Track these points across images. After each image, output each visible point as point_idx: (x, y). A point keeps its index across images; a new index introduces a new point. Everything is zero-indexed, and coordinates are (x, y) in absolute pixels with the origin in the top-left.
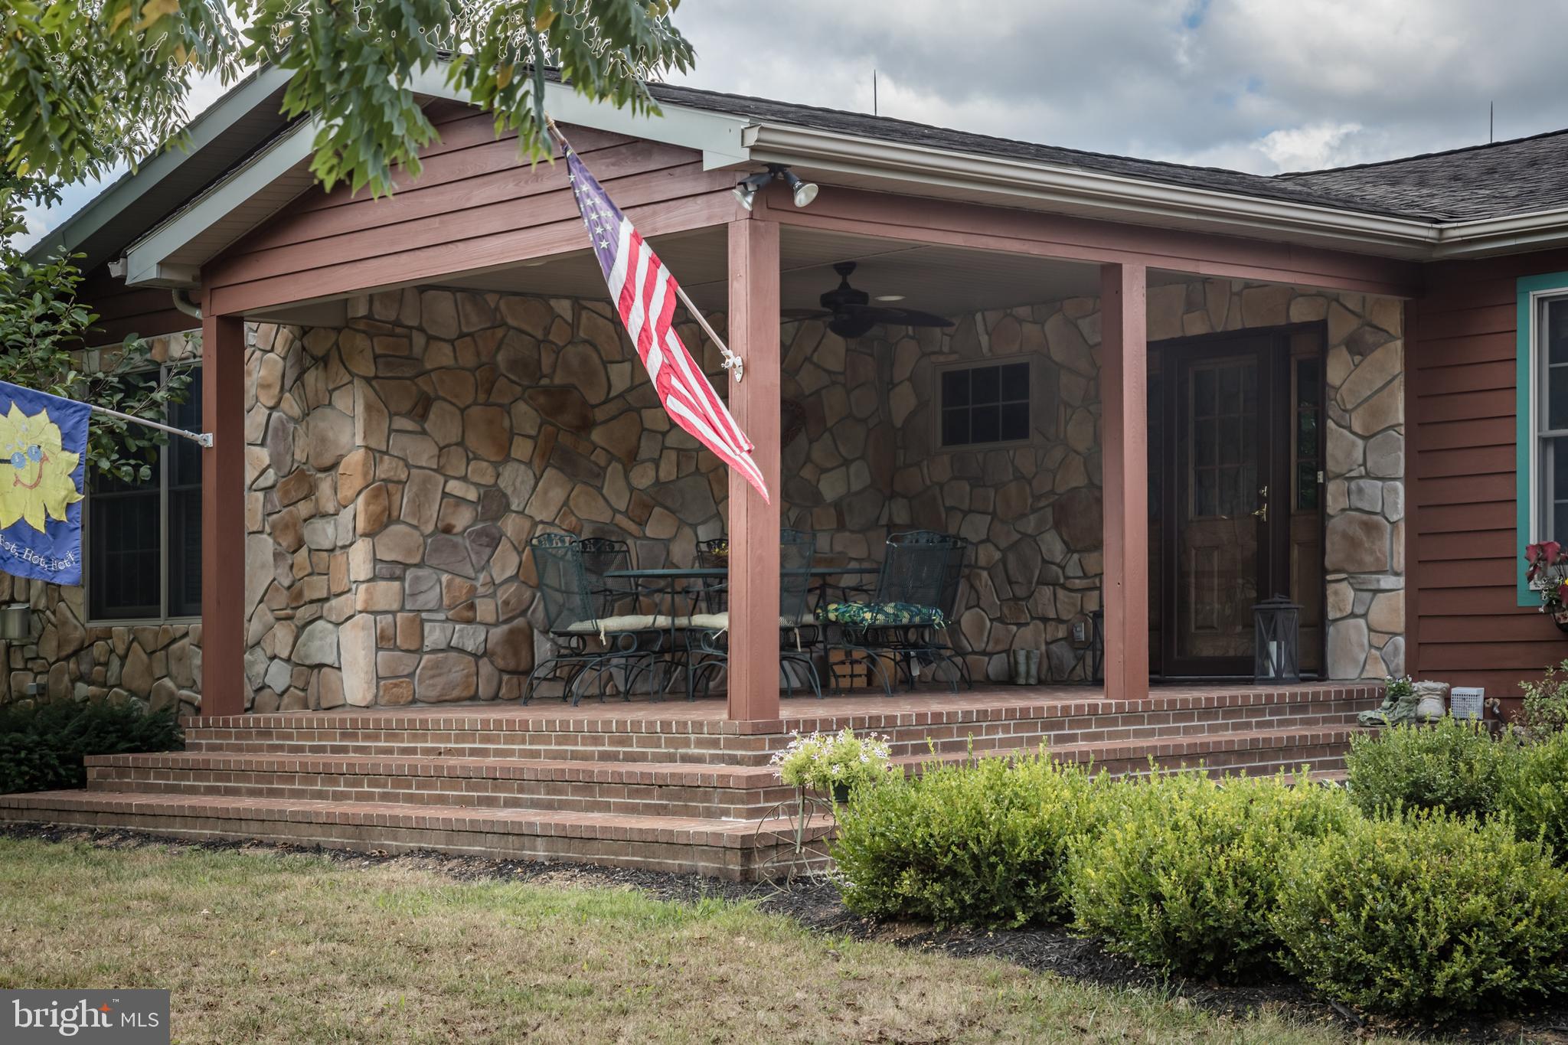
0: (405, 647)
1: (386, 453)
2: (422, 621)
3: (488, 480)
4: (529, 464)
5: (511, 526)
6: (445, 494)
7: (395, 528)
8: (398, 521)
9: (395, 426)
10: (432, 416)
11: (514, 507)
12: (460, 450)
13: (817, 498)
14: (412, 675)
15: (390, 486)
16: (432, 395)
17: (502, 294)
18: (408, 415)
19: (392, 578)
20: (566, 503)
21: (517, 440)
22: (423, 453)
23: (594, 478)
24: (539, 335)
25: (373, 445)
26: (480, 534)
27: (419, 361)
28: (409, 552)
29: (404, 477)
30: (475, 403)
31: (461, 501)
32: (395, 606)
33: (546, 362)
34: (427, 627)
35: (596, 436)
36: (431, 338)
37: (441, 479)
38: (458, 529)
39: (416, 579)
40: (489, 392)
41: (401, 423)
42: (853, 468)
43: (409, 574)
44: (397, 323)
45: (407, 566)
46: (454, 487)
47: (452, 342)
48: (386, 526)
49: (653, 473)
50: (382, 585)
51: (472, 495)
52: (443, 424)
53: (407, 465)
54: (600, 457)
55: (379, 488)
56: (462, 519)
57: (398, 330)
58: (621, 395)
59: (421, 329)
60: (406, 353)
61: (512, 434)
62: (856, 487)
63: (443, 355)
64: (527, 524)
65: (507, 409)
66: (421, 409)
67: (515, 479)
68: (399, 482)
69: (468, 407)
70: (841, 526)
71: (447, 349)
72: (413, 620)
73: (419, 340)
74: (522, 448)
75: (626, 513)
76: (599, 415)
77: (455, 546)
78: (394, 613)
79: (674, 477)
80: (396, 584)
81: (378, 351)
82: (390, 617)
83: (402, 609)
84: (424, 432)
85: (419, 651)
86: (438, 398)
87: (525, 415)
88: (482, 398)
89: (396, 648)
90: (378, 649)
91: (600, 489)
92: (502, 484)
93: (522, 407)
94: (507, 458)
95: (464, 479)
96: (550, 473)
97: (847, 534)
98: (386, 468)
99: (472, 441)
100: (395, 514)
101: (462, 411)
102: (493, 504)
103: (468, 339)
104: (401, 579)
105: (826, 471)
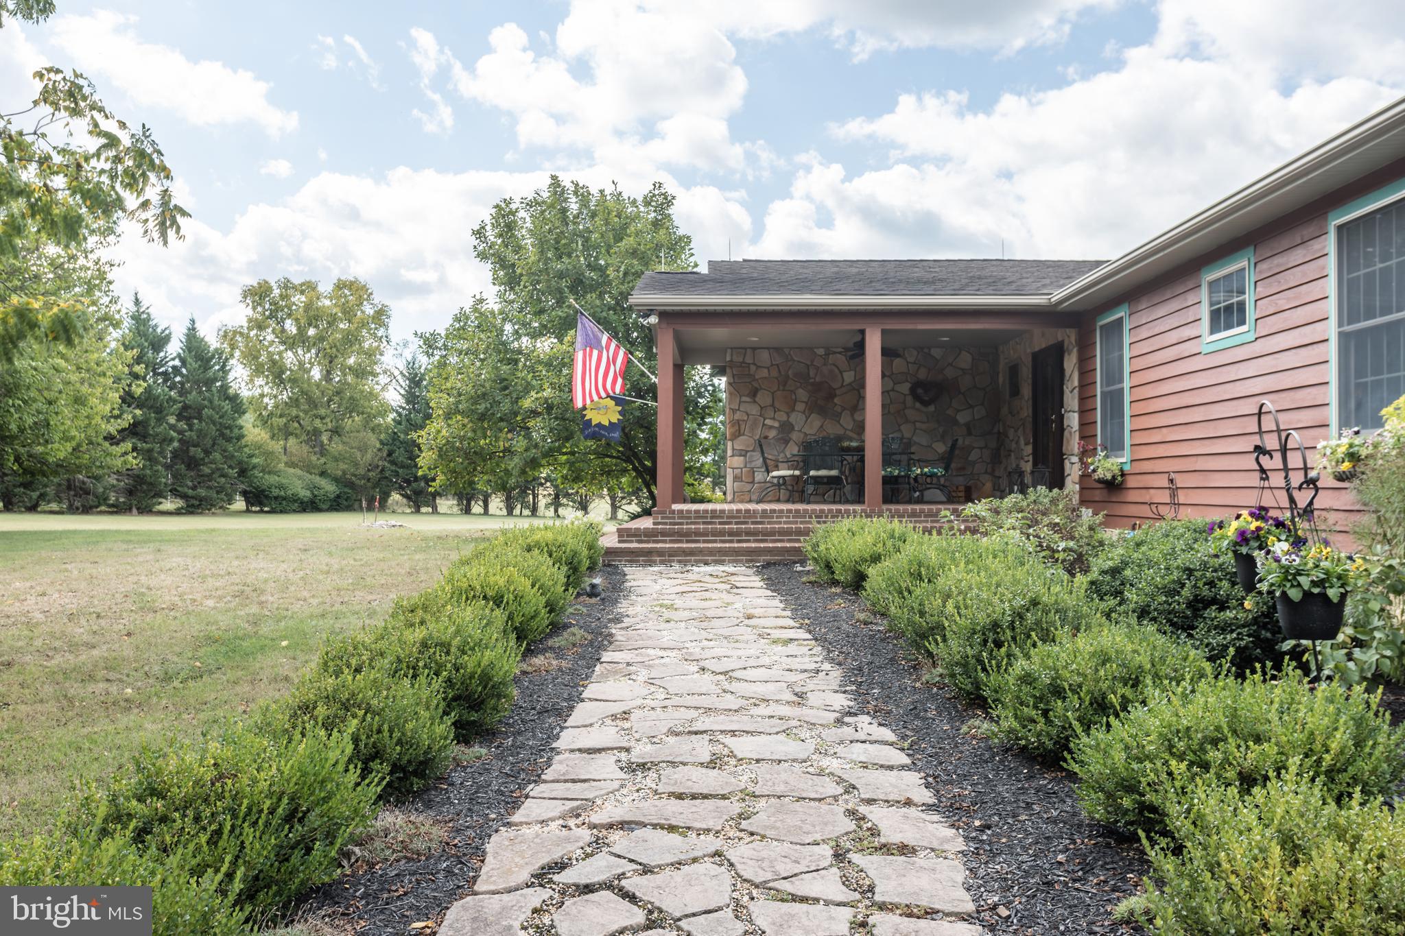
0: (746, 481)
1: (739, 410)
2: (754, 472)
3: (784, 418)
4: (804, 412)
5: (795, 436)
6: (764, 425)
7: (741, 437)
8: (744, 435)
9: (742, 400)
10: (758, 395)
11: (796, 429)
12: (771, 408)
13: (955, 422)
14: (750, 491)
15: (741, 422)
16: (759, 388)
17: (791, 348)
18: (747, 396)
19: (741, 456)
20: (822, 426)
21: (798, 403)
22: (754, 410)
23: (837, 417)
24: (809, 363)
25: (732, 407)
26: (781, 439)
27: (754, 376)
28: (748, 446)
29: (746, 418)
30: (778, 390)
31: (771, 427)
32: (742, 466)
33: (812, 373)
34: (756, 473)
35: (836, 400)
36: (758, 367)
37: (762, 419)
38: (770, 437)
39: (751, 456)
40: (785, 385)
41: (744, 399)
42: (976, 409)
43: (748, 454)
44: (743, 362)
45: (747, 452)
46: (768, 422)
47: (768, 368)
50: (736, 458)
51: (776, 424)
52: (764, 398)
53: (748, 414)
54: (838, 409)
55: (735, 423)
56: (772, 434)
58: (850, 384)
59: (755, 364)
60: (747, 373)
61: (796, 401)
62: (977, 417)
63: (764, 373)
64: (802, 436)
65: (793, 392)
66: (754, 393)
67: (797, 419)
68: (744, 420)
69: (775, 392)
70: (970, 434)
71: (766, 371)
72: (749, 472)
73: (753, 368)
74: (800, 406)
75: (851, 431)
76: (838, 392)
77: (772, 444)
78: (741, 469)
80: (742, 458)
81: (733, 371)
82: (739, 470)
83: (746, 467)
84: (755, 402)
85: (753, 482)
86: (762, 389)
87: (802, 394)
88: (781, 388)
89: (742, 481)
90: (734, 482)
91: (839, 422)
92: (790, 420)
93: (801, 391)
94: (793, 410)
95: (774, 419)
96: (813, 415)
98: (738, 416)
99: (777, 404)
100: (743, 432)
101: (773, 393)
102: (786, 428)
103: (775, 366)
104: (745, 456)
105: (958, 411)
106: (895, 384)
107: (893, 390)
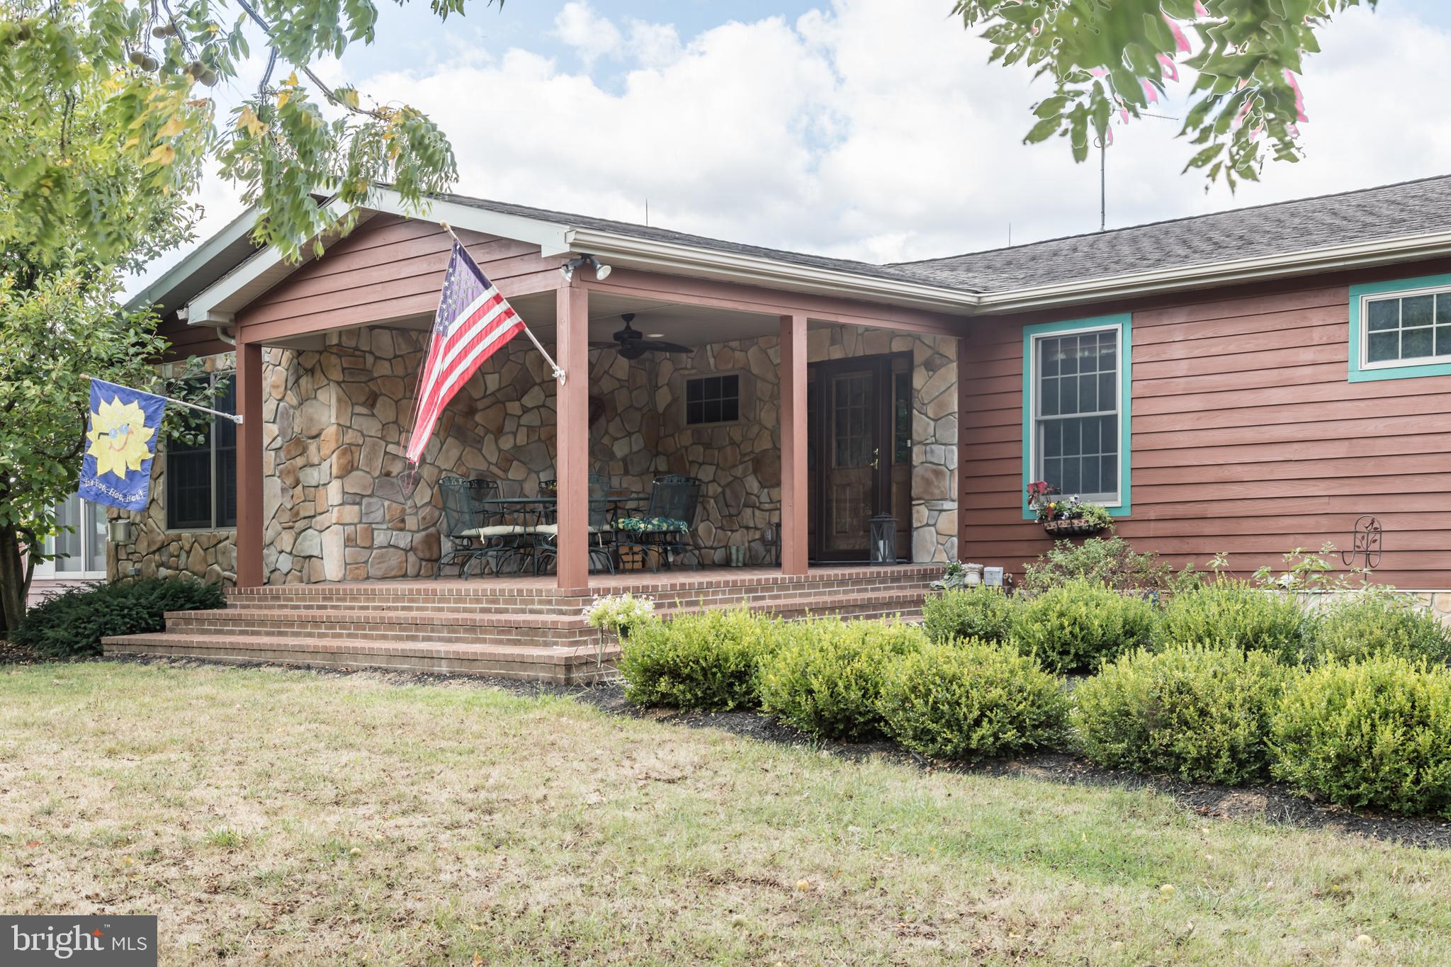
0: (363, 545)
1: (350, 427)
2: (373, 530)
4: (437, 435)
6: (386, 453)
7: (355, 473)
8: (357, 469)
9: (355, 411)
10: (378, 405)
11: (428, 461)
12: (395, 426)
13: (612, 455)
14: (366, 562)
15: (353, 448)
16: (378, 392)
18: (363, 404)
19: (354, 503)
20: (460, 458)
22: (372, 427)
23: (477, 443)
25: (342, 423)
27: (371, 372)
28: (365, 488)
29: (361, 442)
31: (396, 457)
32: (356, 521)
34: (376, 533)
35: (478, 418)
36: (377, 358)
37: (384, 444)
38: (394, 474)
39: (369, 504)
41: (358, 409)
42: (634, 437)
43: (365, 501)
44: (356, 349)
45: (363, 496)
46: (392, 448)
47: (390, 360)
48: (350, 472)
49: (512, 441)
50: (348, 507)
51: (402, 453)
52: (385, 410)
53: (363, 435)
54: (480, 431)
55: (346, 449)
56: (397, 468)
57: (357, 353)
58: (493, 394)
59: (371, 352)
60: (361, 367)
62: (635, 449)
63: (384, 369)
64: (436, 471)
66: (371, 401)
68: (358, 445)
69: (400, 400)
70: (626, 472)
71: (387, 364)
72: (367, 529)
73: (370, 359)
75: (496, 465)
76: (480, 405)
77: (392, 484)
78: (355, 525)
79: (525, 443)
80: (357, 507)
81: (345, 366)
82: (353, 527)
83: (360, 522)
84: (373, 415)
85: (371, 547)
86: (382, 394)
89: (356, 546)
90: (346, 546)
91: (480, 450)
95: (398, 443)
96: (450, 440)
97: (630, 477)
98: (350, 437)
99: (402, 421)
100: (356, 464)
101: (396, 402)
103: (399, 359)
104: (359, 504)
105: (617, 439)
106: (546, 396)
107: (544, 406)
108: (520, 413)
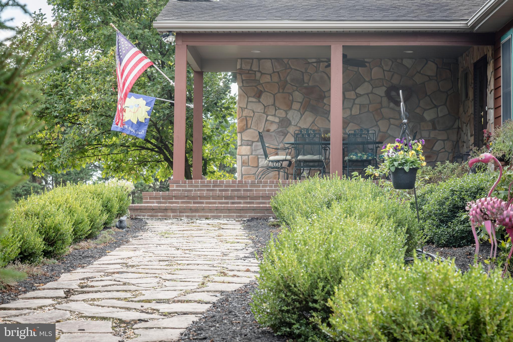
0: (252, 166)
1: (246, 108)
2: (258, 158)
3: (283, 115)
4: (299, 110)
5: (292, 129)
6: (267, 120)
7: (248, 130)
8: (250, 128)
9: (249, 100)
10: (262, 97)
11: (293, 124)
12: (273, 107)
13: (422, 119)
14: (255, 174)
15: (248, 118)
16: (263, 91)
17: (289, 59)
18: (254, 97)
19: (248, 145)
20: (313, 122)
21: (294, 103)
22: (259, 108)
24: (304, 71)
25: (241, 106)
26: (281, 132)
27: (259, 81)
28: (254, 137)
29: (252, 115)
30: (279, 92)
31: (272, 122)
32: (248, 153)
33: (306, 79)
34: (260, 160)
35: (325, 101)
36: (262, 74)
37: (266, 116)
38: (272, 130)
39: (256, 146)
40: (284, 89)
41: (251, 99)
42: (439, 109)
43: (254, 144)
44: (251, 70)
45: (253, 142)
46: (270, 118)
47: (270, 75)
48: (246, 130)
49: (350, 112)
50: (244, 147)
51: (277, 120)
52: (267, 99)
53: (254, 112)
55: (243, 119)
56: (273, 128)
57: (250, 72)
59: (259, 71)
60: (254, 79)
61: (293, 101)
62: (440, 115)
63: (267, 79)
64: (297, 129)
65: (291, 94)
66: (259, 95)
67: (293, 116)
68: (251, 117)
69: (276, 94)
70: (434, 128)
71: (269, 77)
72: (255, 158)
73: (258, 75)
74: (296, 106)
77: (271, 136)
78: (248, 156)
79: (358, 113)
80: (249, 147)
81: (243, 78)
82: (247, 157)
83: (252, 154)
84: (260, 102)
85: (257, 167)
86: (265, 91)
87: (298, 96)
88: (281, 91)
89: (248, 166)
90: (242, 166)
92: (288, 117)
93: (297, 93)
94: (291, 108)
95: (275, 115)
96: (306, 113)
97: (437, 131)
98: (245, 113)
99: (277, 104)
100: (249, 126)
101: (274, 95)
102: (285, 123)
103: (276, 74)
104: (251, 145)
105: (425, 110)
106: (373, 88)
107: (372, 93)
108: (355, 97)
